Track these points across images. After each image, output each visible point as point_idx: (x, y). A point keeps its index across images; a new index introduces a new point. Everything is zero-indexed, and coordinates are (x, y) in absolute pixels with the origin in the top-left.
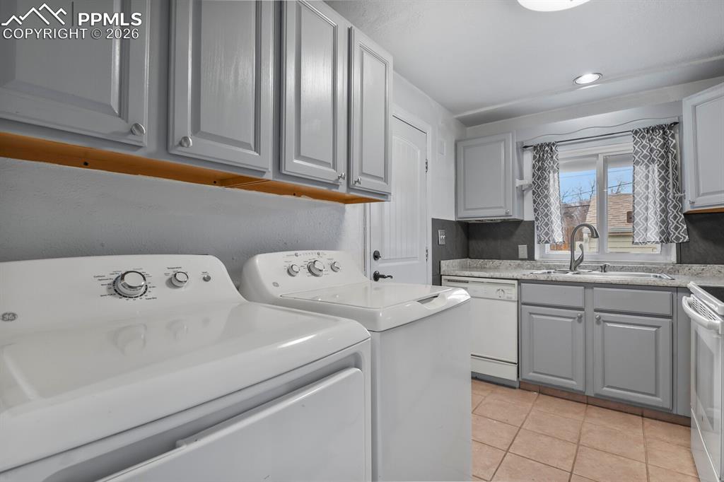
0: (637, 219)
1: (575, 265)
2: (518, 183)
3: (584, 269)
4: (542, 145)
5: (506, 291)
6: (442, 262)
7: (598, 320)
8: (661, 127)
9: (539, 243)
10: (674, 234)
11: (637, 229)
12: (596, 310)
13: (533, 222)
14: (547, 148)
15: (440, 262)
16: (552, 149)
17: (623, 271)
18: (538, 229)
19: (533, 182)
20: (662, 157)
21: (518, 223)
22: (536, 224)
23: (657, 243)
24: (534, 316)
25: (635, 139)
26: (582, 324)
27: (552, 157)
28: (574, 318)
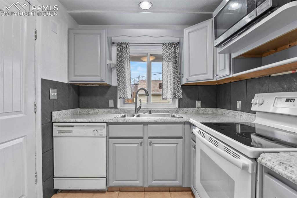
0: (164, 87)
1: (138, 110)
2: (108, 62)
3: (141, 112)
4: (121, 44)
5: (99, 131)
6: (53, 113)
7: (150, 143)
8: (173, 44)
9: (119, 99)
10: (177, 94)
11: (164, 92)
12: (149, 138)
13: (116, 87)
14: (124, 45)
15: (51, 113)
16: (126, 46)
17: (158, 113)
18: (119, 91)
19: (117, 64)
20: (174, 58)
21: (109, 87)
22: (118, 87)
23: (171, 98)
24: (116, 145)
25: (163, 47)
26: (142, 147)
27: (127, 51)
28: (138, 144)
